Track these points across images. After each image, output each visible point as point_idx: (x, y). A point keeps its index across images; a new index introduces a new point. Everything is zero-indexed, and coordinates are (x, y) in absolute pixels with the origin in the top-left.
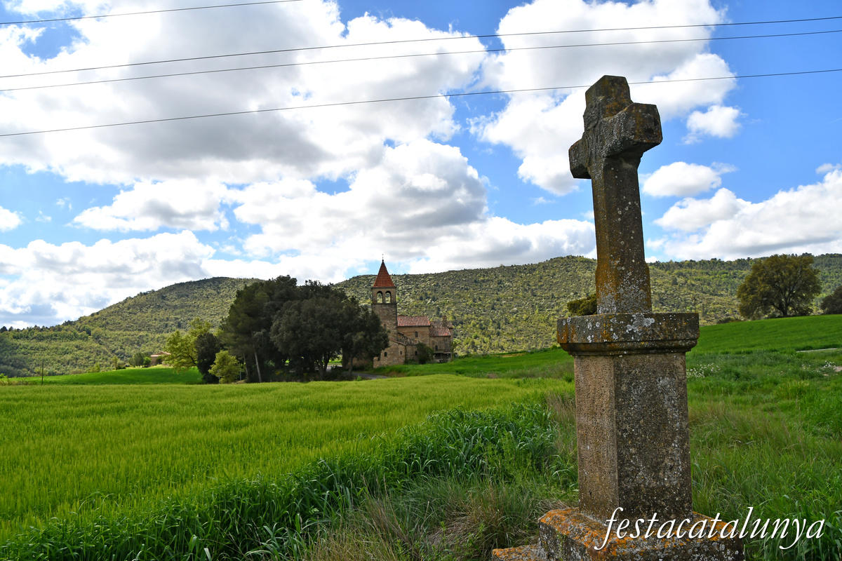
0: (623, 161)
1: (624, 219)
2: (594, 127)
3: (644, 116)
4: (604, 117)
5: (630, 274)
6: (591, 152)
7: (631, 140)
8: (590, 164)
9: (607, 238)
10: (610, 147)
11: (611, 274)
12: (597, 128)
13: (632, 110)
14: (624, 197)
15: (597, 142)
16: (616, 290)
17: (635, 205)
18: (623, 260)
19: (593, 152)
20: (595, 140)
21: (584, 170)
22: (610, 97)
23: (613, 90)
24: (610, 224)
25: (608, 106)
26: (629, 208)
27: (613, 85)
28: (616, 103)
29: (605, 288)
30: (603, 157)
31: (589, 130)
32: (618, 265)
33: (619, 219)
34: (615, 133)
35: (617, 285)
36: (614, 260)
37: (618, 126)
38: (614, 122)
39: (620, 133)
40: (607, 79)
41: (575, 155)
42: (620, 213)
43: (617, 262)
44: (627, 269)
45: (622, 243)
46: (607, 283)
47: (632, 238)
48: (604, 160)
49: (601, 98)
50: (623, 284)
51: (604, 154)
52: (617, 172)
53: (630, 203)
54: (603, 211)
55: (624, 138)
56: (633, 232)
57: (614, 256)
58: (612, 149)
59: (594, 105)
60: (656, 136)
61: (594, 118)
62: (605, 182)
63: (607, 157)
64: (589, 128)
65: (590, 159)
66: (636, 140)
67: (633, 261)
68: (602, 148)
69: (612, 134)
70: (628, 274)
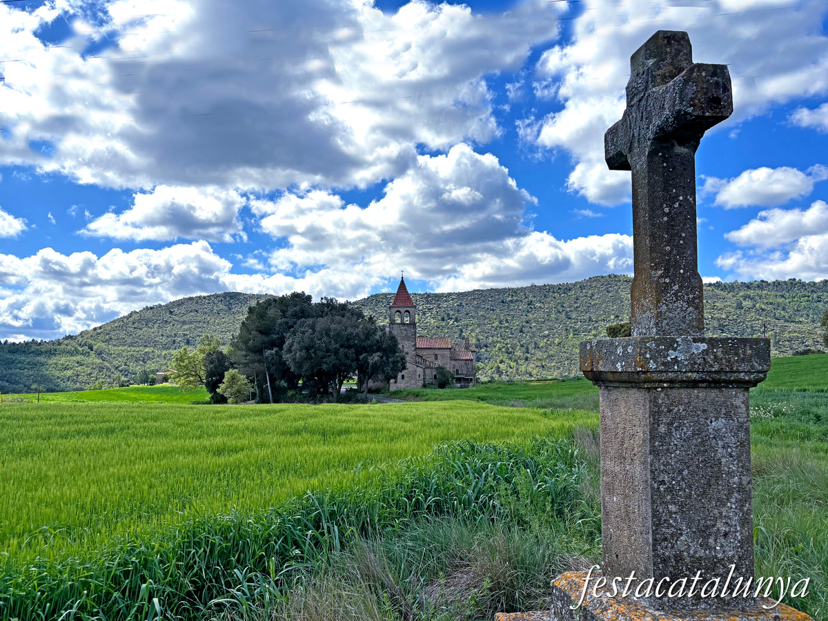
0: (676, 143)
1: (672, 219)
2: (640, 101)
3: (708, 80)
4: (654, 86)
5: (676, 287)
6: (633, 134)
7: (689, 114)
8: (630, 150)
9: (648, 242)
10: (658, 126)
11: (650, 288)
12: (643, 102)
13: (692, 73)
14: (674, 191)
15: (642, 120)
16: (657, 307)
17: (688, 200)
18: (667, 270)
19: (636, 134)
20: (639, 119)
21: (623, 159)
22: (663, 60)
23: (668, 50)
24: (653, 225)
25: (660, 72)
26: (680, 205)
27: (669, 43)
28: (671, 68)
29: (643, 305)
30: (649, 139)
31: (632, 106)
32: (661, 277)
33: (666, 219)
34: (666, 106)
35: (658, 301)
36: (656, 270)
37: (670, 97)
38: (666, 91)
39: (674, 106)
40: (661, 35)
41: (613, 139)
42: (667, 210)
43: (660, 272)
44: (673, 282)
45: (668, 248)
46: (645, 298)
47: (681, 242)
48: (649, 143)
49: (651, 62)
50: (666, 300)
51: (650, 135)
52: (665, 158)
53: (681, 198)
54: (644, 209)
55: (680, 111)
56: (683, 235)
57: (656, 265)
58: (661, 128)
59: (641, 71)
60: (724, 107)
61: (641, 89)
62: (649, 172)
63: (653, 139)
64: (632, 103)
65: (631, 143)
66: (696, 113)
67: (682, 271)
68: (648, 128)
69: (662, 108)
70: (674, 288)
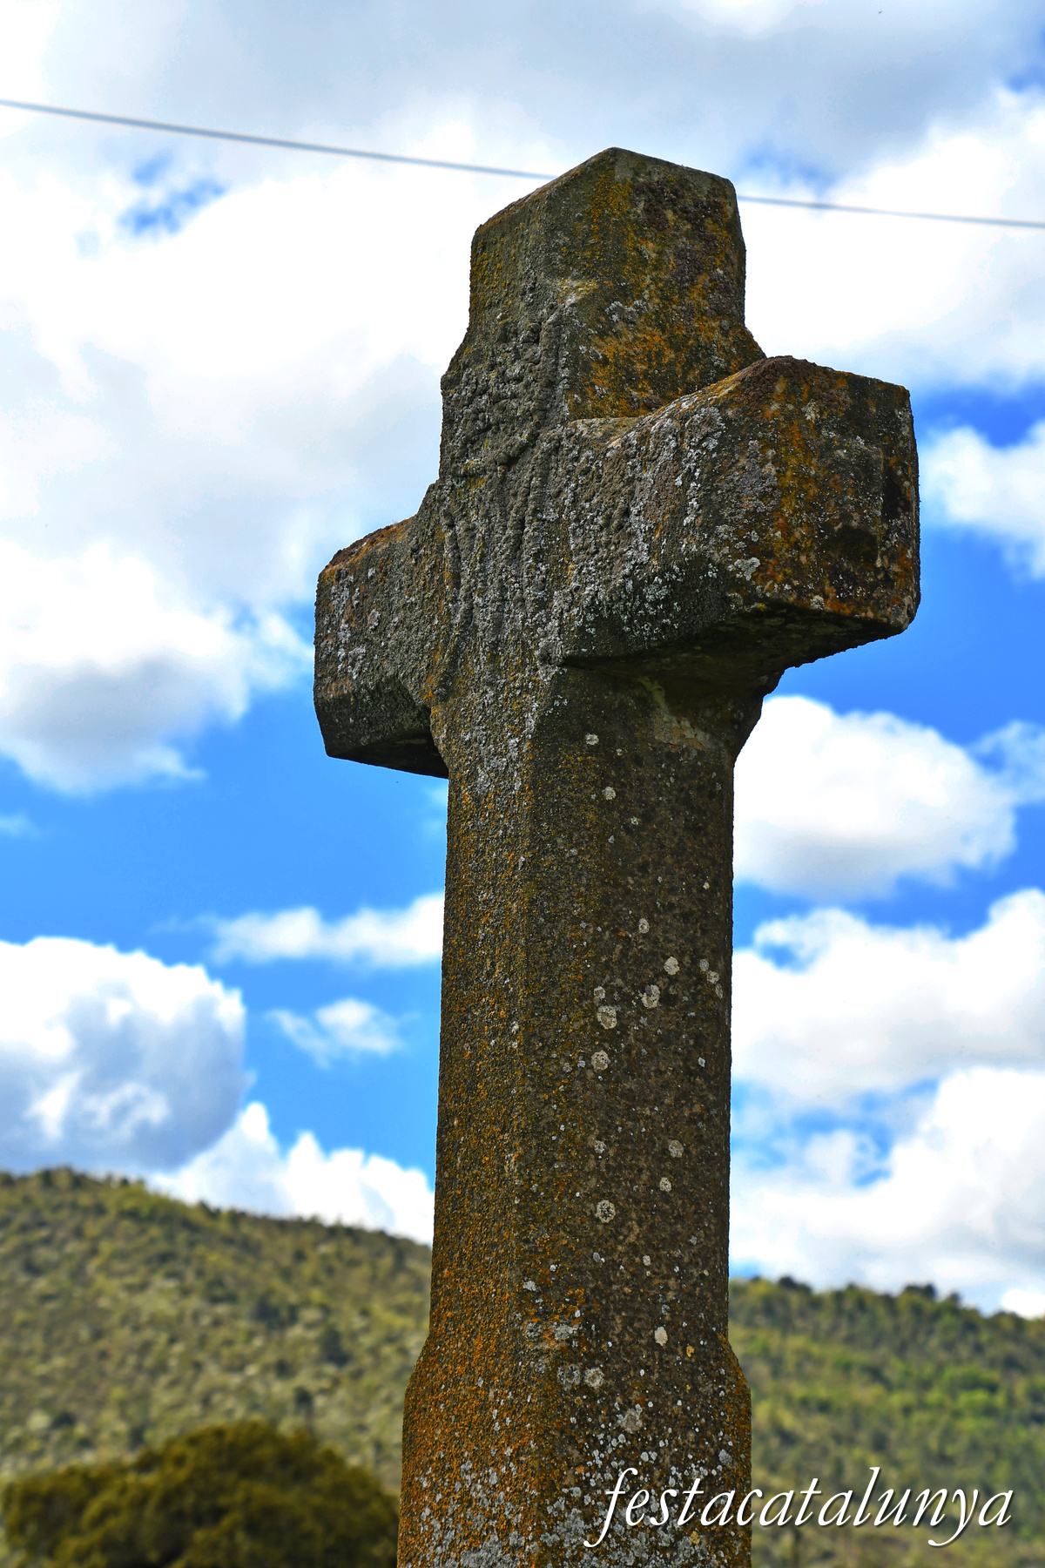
0: (659, 698)
1: (628, 1063)
2: (510, 462)
3: (829, 447)
4: (579, 412)
5: (632, 1419)
6: (469, 615)
7: (740, 585)
8: (449, 688)
9: (511, 1162)
10: (593, 607)
11: (512, 1409)
12: (526, 474)
13: (764, 398)
14: (644, 925)
15: (515, 555)
16: (543, 1521)
17: (702, 978)
18: (594, 1325)
19: (483, 620)
20: (502, 548)
21: (407, 721)
22: (625, 294)
23: (650, 250)
24: (543, 1083)
25: (608, 348)
26: (666, 999)
27: (654, 218)
28: (658, 337)
29: (466, 1501)
30: (546, 659)
31: (470, 477)
32: (567, 1355)
33: (601, 1059)
34: (637, 523)
35: (550, 1489)
36: (545, 1315)
37: (662, 484)
38: (640, 452)
39: (674, 530)
40: (621, 174)
41: (359, 613)
42: (608, 1017)
43: (565, 1331)
44: (618, 1386)
45: (605, 1209)
46: (481, 1462)
48: (545, 676)
49: (572, 291)
50: (584, 1485)
51: (551, 639)
52: (614, 761)
53: (672, 965)
54: (499, 992)
55: (700, 561)
56: (676, 1150)
57: (544, 1289)
58: (605, 620)
59: (524, 323)
60: (888, 582)
61: (519, 407)
62: (535, 818)
63: (567, 661)
64: (473, 462)
65: (456, 653)
66: (769, 589)
67: (661, 1335)
68: (542, 604)
69: (620, 527)
70: (622, 1420)
